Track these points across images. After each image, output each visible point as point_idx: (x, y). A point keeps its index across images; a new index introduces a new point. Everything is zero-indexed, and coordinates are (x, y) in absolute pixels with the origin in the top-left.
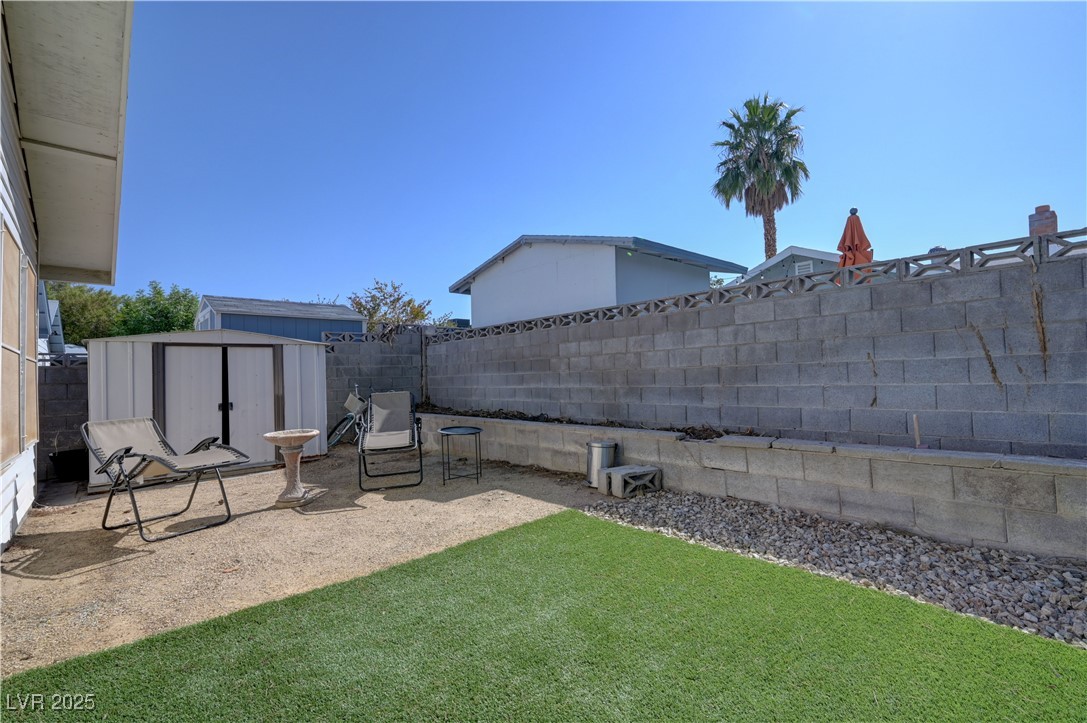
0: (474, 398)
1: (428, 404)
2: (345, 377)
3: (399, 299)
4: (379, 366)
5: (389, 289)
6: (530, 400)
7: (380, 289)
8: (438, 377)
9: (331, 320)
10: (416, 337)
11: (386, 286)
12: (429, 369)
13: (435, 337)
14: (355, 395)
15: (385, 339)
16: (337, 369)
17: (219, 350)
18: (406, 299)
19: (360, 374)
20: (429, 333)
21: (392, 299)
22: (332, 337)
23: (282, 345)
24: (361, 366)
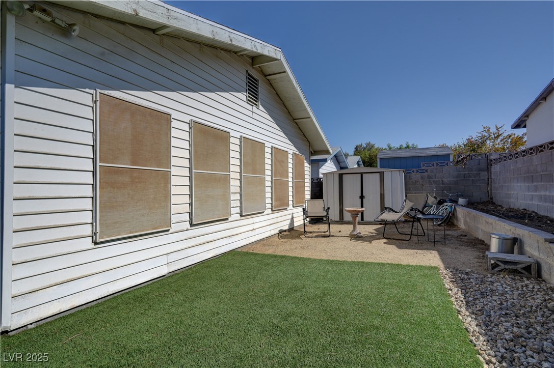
0: (512, 200)
1: (491, 202)
3: (500, 135)
4: (455, 179)
6: (541, 204)
8: (497, 185)
9: (431, 156)
12: (492, 180)
15: (460, 164)
16: (429, 181)
17: (360, 174)
19: (443, 184)
21: (495, 136)
22: (426, 165)
23: (383, 172)
24: (444, 179)
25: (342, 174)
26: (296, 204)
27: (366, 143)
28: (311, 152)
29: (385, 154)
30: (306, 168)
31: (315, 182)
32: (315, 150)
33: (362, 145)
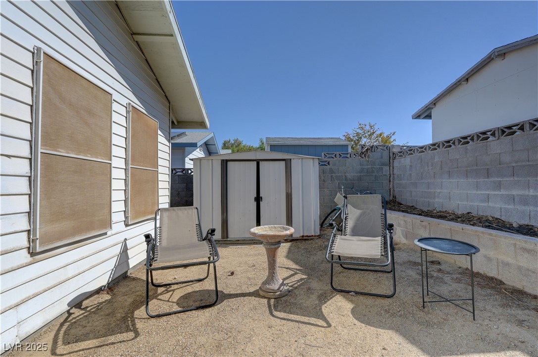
1: (395, 202)
2: (336, 181)
3: (374, 133)
4: (359, 174)
5: (368, 128)
7: (362, 128)
8: (404, 182)
10: (386, 153)
11: (365, 125)
12: (396, 177)
13: (401, 152)
14: (341, 194)
15: (363, 156)
16: (331, 176)
17: (255, 163)
19: (346, 180)
20: (395, 150)
21: (369, 133)
22: (328, 156)
23: (291, 159)
24: (347, 174)
25: (227, 161)
26: (133, 219)
27: (234, 139)
28: (173, 122)
29: (276, 141)
30: (160, 147)
31: (179, 175)
32: (180, 120)
33: (230, 140)
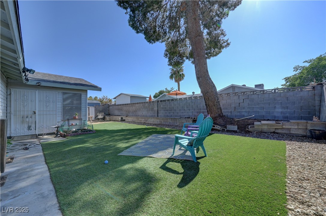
0: (115, 114)
1: (109, 115)
4: (102, 109)
7: (104, 97)
8: (111, 111)
18: (108, 98)
